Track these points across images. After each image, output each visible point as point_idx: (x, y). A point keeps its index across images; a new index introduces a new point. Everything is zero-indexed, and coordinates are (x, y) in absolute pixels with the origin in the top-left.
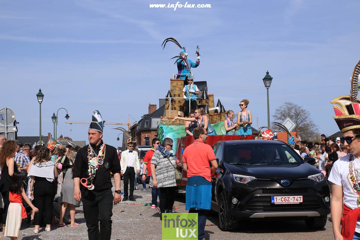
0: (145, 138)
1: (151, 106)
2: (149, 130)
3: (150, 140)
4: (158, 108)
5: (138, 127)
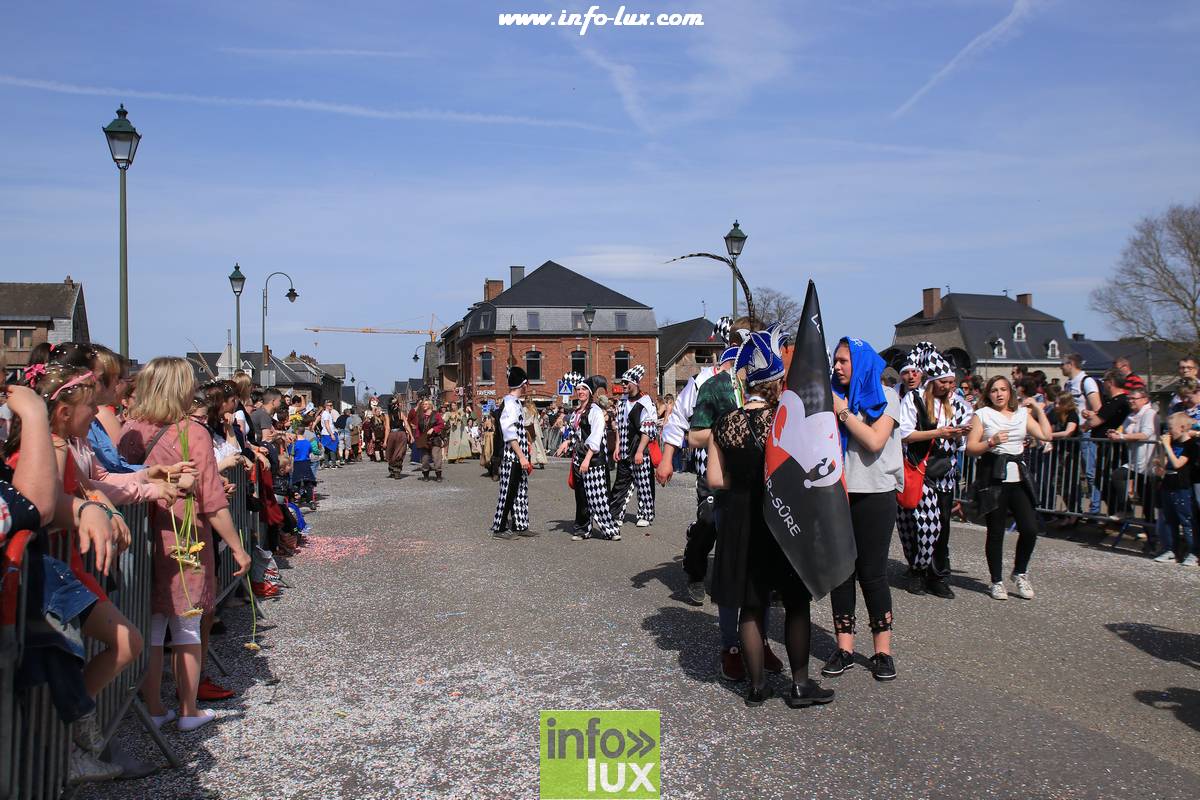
0: (482, 354)
1: (490, 285)
2: (490, 336)
3: (493, 357)
4: (507, 286)
5: (461, 332)
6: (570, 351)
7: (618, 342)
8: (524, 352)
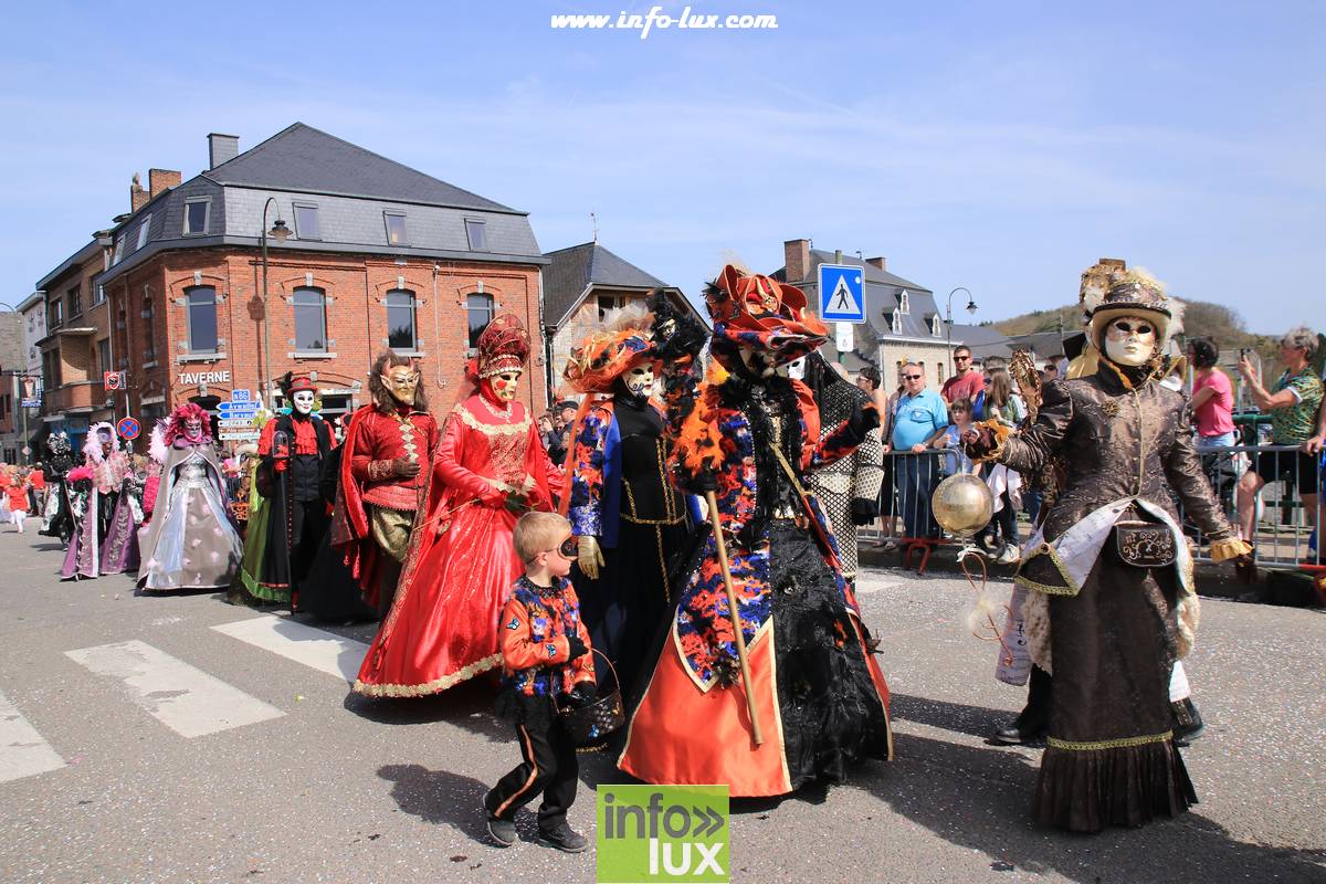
0: (187, 291)
1: (158, 173)
3: (219, 298)
6: (384, 289)
7: (472, 275)
8: (290, 286)
